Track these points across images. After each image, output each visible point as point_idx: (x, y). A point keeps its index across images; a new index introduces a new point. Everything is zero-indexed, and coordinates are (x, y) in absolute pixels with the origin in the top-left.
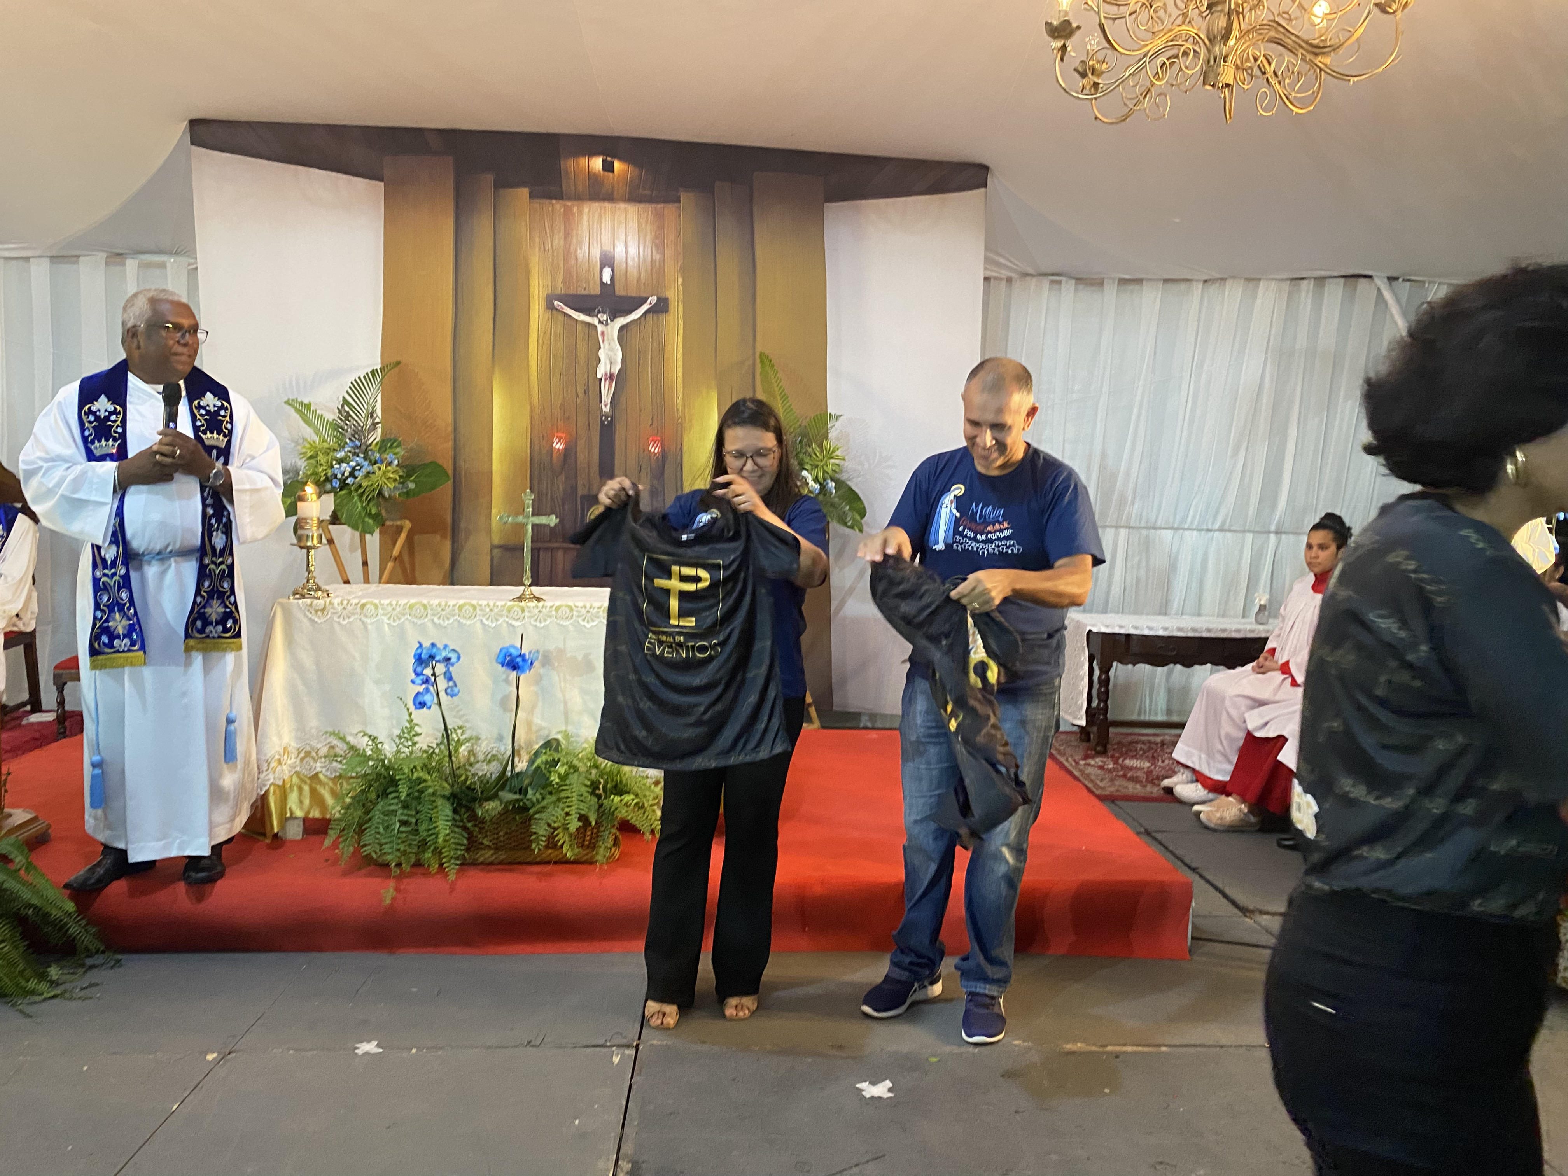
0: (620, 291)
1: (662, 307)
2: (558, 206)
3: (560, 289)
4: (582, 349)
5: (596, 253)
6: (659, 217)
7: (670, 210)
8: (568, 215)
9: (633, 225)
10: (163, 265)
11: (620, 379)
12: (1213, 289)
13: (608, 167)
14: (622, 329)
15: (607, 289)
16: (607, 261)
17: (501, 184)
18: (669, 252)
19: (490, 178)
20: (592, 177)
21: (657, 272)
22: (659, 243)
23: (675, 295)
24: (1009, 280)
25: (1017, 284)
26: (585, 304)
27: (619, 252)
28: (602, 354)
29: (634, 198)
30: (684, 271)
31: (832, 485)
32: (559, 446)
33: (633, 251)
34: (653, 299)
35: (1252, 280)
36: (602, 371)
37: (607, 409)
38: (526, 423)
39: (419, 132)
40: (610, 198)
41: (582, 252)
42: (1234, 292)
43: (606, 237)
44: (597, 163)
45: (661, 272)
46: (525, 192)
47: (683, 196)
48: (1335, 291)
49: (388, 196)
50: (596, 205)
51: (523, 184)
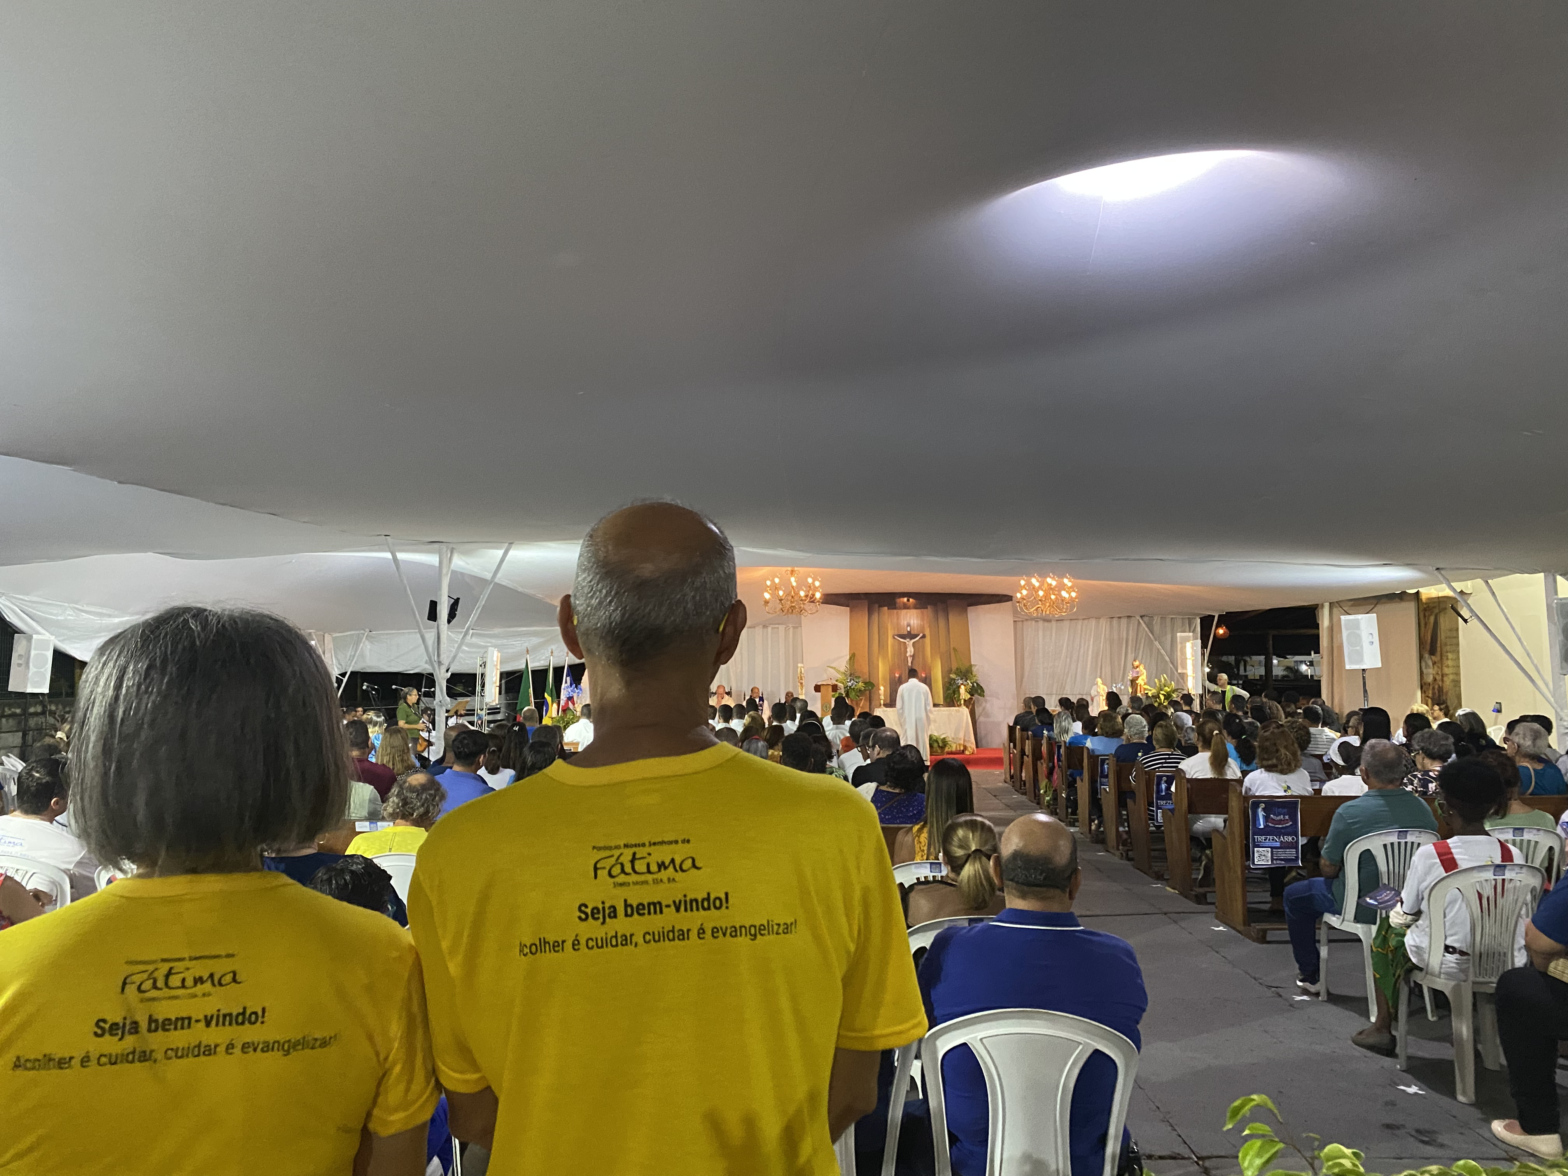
0: (912, 633)
1: (924, 636)
2: (895, 611)
3: (896, 633)
4: (903, 649)
5: (906, 623)
6: (922, 613)
7: (925, 610)
8: (897, 613)
9: (915, 615)
10: (778, 628)
11: (913, 656)
12: (1086, 621)
13: (908, 600)
14: (913, 643)
15: (909, 632)
16: (909, 625)
17: (880, 606)
18: (925, 622)
19: (877, 606)
20: (904, 604)
21: (922, 629)
22: (923, 619)
23: (927, 633)
24: (1022, 621)
25: (1025, 623)
26: (903, 636)
27: (912, 622)
28: (908, 650)
29: (915, 608)
30: (930, 627)
31: (975, 684)
32: (897, 675)
33: (915, 622)
34: (921, 635)
35: (1098, 618)
36: (908, 655)
37: (910, 664)
38: (888, 669)
39: (859, 594)
40: (908, 608)
41: (902, 624)
42: (1093, 622)
43: (908, 618)
44: (905, 599)
45: (923, 627)
46: (886, 608)
47: (929, 607)
48: (1124, 621)
49: (851, 611)
50: (905, 611)
51: (885, 606)
